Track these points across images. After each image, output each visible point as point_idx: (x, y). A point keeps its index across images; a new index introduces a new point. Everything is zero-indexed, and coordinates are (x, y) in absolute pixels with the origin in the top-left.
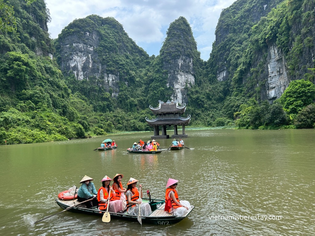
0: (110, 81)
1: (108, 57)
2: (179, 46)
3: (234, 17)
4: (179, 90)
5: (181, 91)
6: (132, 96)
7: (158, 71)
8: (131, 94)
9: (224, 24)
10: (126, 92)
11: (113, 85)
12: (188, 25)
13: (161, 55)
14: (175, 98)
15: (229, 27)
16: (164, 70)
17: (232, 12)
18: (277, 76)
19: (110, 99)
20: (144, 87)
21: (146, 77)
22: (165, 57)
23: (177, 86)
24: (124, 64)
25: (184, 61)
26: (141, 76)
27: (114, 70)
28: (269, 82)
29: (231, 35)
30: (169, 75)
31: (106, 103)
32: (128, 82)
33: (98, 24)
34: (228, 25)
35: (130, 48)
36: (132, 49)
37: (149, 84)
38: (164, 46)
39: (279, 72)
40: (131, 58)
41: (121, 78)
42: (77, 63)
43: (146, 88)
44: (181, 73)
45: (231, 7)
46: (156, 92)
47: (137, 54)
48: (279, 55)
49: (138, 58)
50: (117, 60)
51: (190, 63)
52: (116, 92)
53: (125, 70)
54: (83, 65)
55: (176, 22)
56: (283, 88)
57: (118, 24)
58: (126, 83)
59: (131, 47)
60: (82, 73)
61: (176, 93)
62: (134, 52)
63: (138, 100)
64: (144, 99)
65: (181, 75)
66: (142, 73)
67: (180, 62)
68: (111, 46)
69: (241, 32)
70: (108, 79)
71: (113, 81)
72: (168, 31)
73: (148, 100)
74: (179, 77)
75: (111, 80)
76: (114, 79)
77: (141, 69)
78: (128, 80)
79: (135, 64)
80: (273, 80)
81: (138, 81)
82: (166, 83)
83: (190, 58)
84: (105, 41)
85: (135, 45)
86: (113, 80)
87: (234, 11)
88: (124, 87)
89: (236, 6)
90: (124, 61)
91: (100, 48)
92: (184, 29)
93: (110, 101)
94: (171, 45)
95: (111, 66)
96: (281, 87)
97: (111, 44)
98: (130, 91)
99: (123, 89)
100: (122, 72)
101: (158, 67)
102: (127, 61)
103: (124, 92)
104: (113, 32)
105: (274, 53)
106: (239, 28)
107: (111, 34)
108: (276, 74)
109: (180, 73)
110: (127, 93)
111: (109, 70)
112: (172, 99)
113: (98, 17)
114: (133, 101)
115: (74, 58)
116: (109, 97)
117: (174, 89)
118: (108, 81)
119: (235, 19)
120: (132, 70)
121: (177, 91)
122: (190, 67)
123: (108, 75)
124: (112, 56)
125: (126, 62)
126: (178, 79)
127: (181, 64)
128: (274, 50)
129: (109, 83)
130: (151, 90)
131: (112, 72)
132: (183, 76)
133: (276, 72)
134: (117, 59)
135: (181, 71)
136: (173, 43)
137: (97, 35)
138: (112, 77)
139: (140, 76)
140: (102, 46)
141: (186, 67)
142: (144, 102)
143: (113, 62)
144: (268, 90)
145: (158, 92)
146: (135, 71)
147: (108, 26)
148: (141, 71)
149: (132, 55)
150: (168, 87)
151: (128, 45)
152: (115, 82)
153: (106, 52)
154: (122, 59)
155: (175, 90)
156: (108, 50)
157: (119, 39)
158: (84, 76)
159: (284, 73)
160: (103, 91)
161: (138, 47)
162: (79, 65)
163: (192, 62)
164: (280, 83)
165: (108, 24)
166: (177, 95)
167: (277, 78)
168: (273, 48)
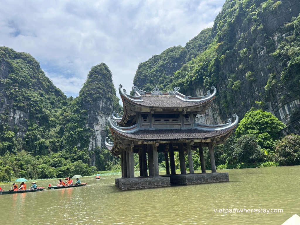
0: (16, 119)
1: (18, 92)
2: (101, 89)
3: (151, 70)
4: (99, 132)
5: (101, 133)
6: (43, 137)
7: (76, 111)
8: (43, 135)
9: (141, 75)
10: (36, 132)
11: (20, 123)
12: (109, 71)
13: (80, 96)
14: (94, 140)
15: (146, 78)
16: (84, 111)
17: (148, 66)
18: (203, 117)
19: (14, 139)
20: (58, 127)
21: (62, 117)
22: (85, 97)
23: (97, 127)
24: (38, 101)
25: (105, 103)
26: (57, 116)
27: (24, 107)
29: (148, 84)
30: (89, 116)
31: (6, 144)
32: (40, 120)
33: (10, 56)
34: (145, 76)
35: (45, 86)
36: (48, 88)
37: (65, 125)
38: (84, 87)
39: (206, 113)
40: (46, 96)
41: (31, 115)
43: (61, 129)
44: (102, 115)
45: (147, 62)
46: (73, 133)
47: (53, 94)
49: (54, 97)
50: (29, 96)
51: (111, 106)
52: (23, 132)
53: (37, 107)
55: (98, 66)
57: (35, 61)
58: (38, 122)
59: (47, 85)
61: (96, 135)
62: (50, 91)
63: (50, 142)
64: (58, 141)
65: (102, 117)
66: (58, 113)
67: (101, 104)
68: (23, 80)
69: (157, 83)
70: (13, 116)
71: (20, 119)
72: (89, 73)
73: (62, 142)
74: (99, 118)
75: (18, 117)
76: (22, 116)
77: (56, 109)
78: (40, 118)
79: (50, 103)
80: (200, 121)
81: (52, 121)
82: (85, 124)
83: (111, 101)
84: (16, 74)
85: (51, 84)
86: (20, 117)
87: (150, 66)
88: (34, 126)
89: (152, 62)
90: (38, 98)
91: (8, 81)
92: (106, 74)
93: (13, 142)
94: (92, 86)
95: (21, 101)
97: (23, 78)
98: (41, 131)
99: (33, 128)
100: (34, 109)
101: (77, 107)
102: (41, 98)
103: (33, 131)
104: (27, 67)
106: (155, 79)
107: (24, 69)
109: (100, 114)
110: (38, 134)
111: (17, 106)
112: (91, 141)
113: (12, 50)
114: (44, 143)
116: (12, 136)
117: (93, 131)
118: (14, 119)
119: (151, 71)
120: (47, 108)
121: (97, 132)
122: (111, 109)
123: (14, 111)
124: (23, 91)
125: (40, 100)
126: (98, 120)
127: (102, 106)
129: (14, 120)
130: (67, 131)
131: (20, 108)
132: (103, 118)
134: (29, 94)
135: (101, 112)
136: (95, 85)
137: (7, 66)
138: (20, 113)
139: (54, 115)
140: (12, 79)
141: (107, 109)
142: (57, 144)
143: (24, 97)
145: (76, 133)
146: (49, 110)
147: (22, 60)
148: (56, 110)
149: (48, 94)
150: (87, 128)
151: (43, 83)
152: (22, 119)
153: (16, 86)
154: (35, 95)
155: (95, 132)
156: (18, 84)
157: (34, 75)
160: (5, 129)
161: (55, 87)
163: (112, 106)
165: (23, 59)
166: (96, 137)
167: (204, 119)
168: (198, 90)
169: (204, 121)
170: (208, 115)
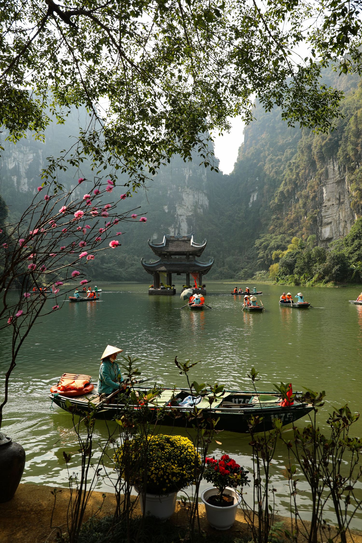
0: (71, 197)
4: (184, 218)
5: (186, 219)
14: (177, 230)
15: (265, 123)
18: (335, 206)
23: (180, 210)
25: (194, 171)
28: (323, 214)
30: (169, 192)
34: (264, 121)
39: (339, 199)
42: (18, 163)
44: (188, 190)
48: (340, 174)
51: (203, 176)
54: (28, 167)
56: (342, 224)
60: (26, 180)
61: (179, 222)
65: (188, 194)
67: (188, 174)
74: (184, 196)
75: (73, 194)
76: (78, 193)
80: (330, 212)
82: (163, 205)
86: (76, 195)
96: (339, 223)
105: (334, 170)
108: (334, 203)
109: (186, 190)
115: (13, 154)
121: (181, 218)
122: (203, 181)
123: (68, 187)
126: (183, 199)
127: (189, 176)
128: (334, 165)
129: (70, 199)
132: (191, 196)
133: (334, 200)
135: (188, 187)
138: (76, 189)
141: (197, 181)
144: (321, 226)
150: (167, 211)
152: (79, 198)
155: (177, 217)
158: (29, 185)
159: (346, 201)
162: (21, 166)
163: (205, 175)
164: (339, 216)
166: (180, 226)
167: (336, 209)
168: (332, 163)
169: (335, 211)
170: (343, 203)
